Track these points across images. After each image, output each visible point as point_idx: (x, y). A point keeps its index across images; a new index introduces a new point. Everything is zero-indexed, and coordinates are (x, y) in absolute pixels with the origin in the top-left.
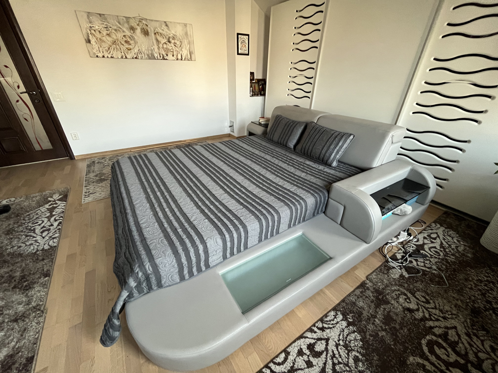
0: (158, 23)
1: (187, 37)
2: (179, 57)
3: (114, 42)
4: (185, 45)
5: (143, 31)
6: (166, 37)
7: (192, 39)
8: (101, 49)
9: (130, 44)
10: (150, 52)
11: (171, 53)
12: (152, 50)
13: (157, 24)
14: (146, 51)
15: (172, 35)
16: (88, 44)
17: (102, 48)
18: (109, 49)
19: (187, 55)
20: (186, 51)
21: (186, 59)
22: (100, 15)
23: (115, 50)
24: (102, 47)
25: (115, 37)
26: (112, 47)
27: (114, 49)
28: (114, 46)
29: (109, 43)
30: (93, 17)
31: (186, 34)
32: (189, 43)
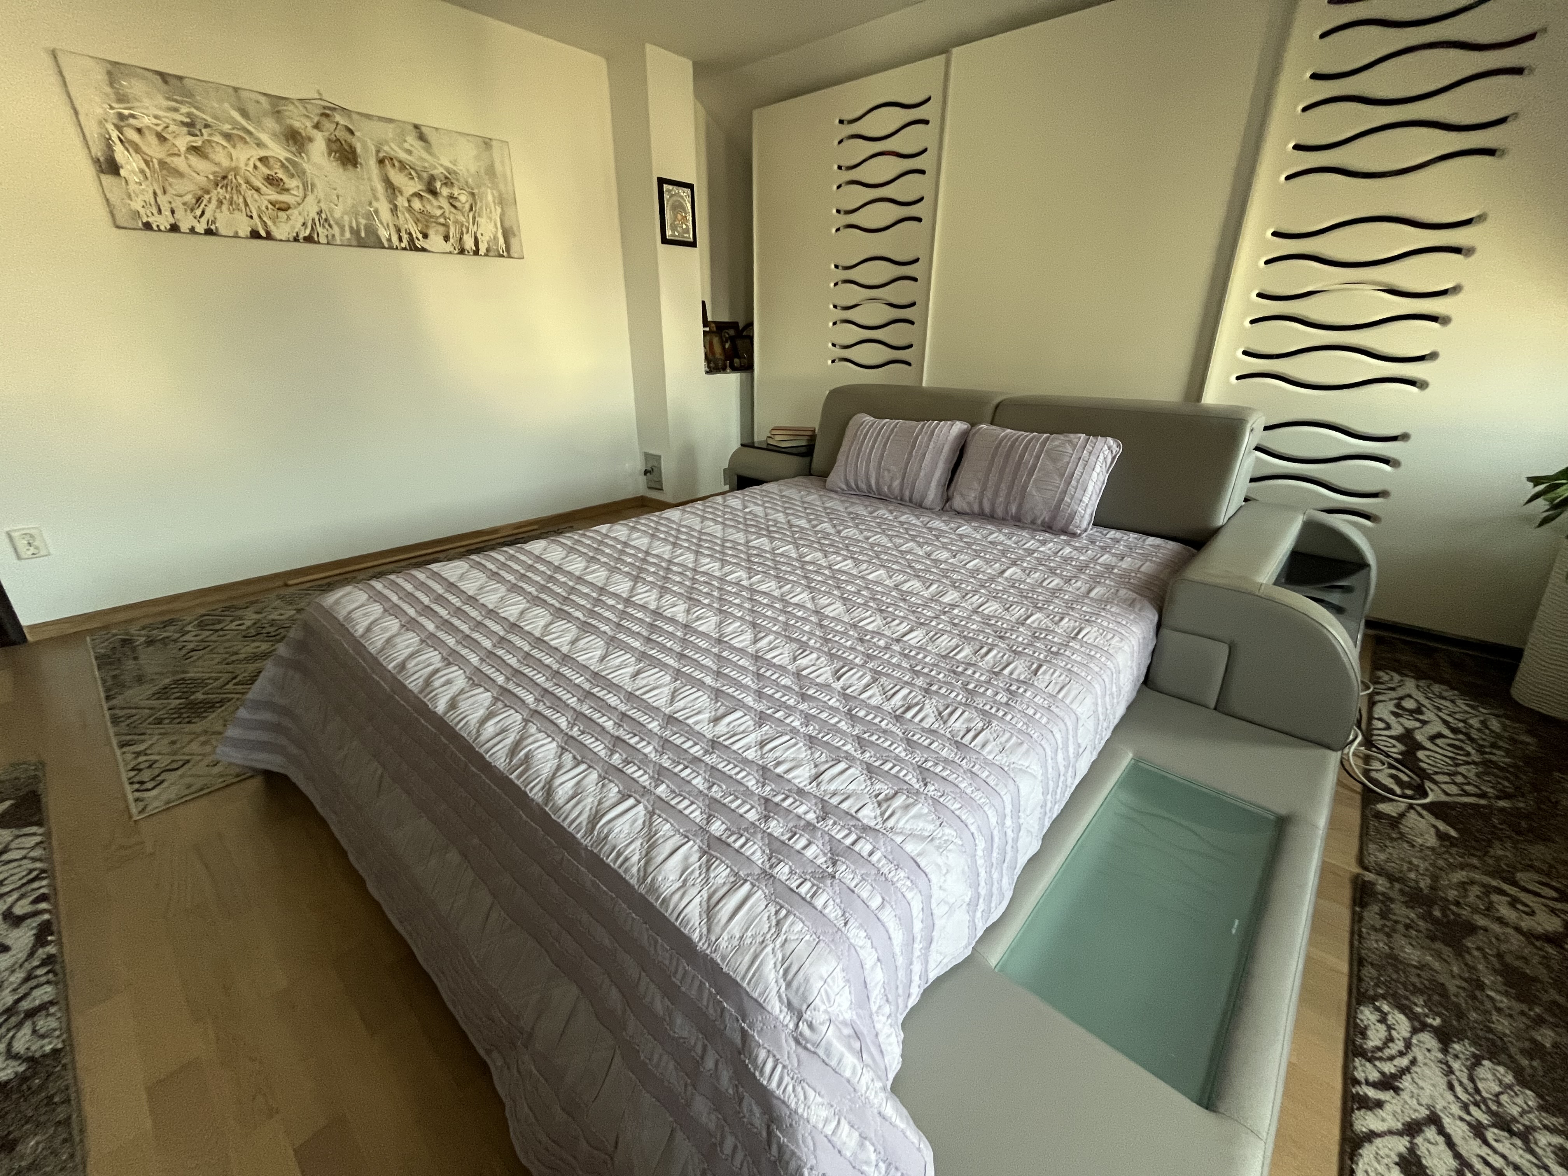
0: (391, 126)
1: (493, 183)
2: (469, 244)
3: (222, 179)
4: (487, 206)
5: (334, 147)
6: (420, 177)
7: (510, 188)
8: (162, 200)
9: (287, 190)
10: (363, 221)
11: (442, 229)
12: (369, 216)
13: (389, 131)
14: (346, 218)
15: (441, 170)
16: (107, 179)
17: (167, 197)
18: (199, 200)
19: (496, 238)
20: (491, 227)
21: (491, 254)
22: (163, 76)
23: (225, 207)
24: (171, 191)
25: (225, 163)
26: (214, 193)
27: (220, 202)
28: (222, 191)
29: (201, 180)
30: (134, 81)
31: (491, 171)
32: (501, 201)
